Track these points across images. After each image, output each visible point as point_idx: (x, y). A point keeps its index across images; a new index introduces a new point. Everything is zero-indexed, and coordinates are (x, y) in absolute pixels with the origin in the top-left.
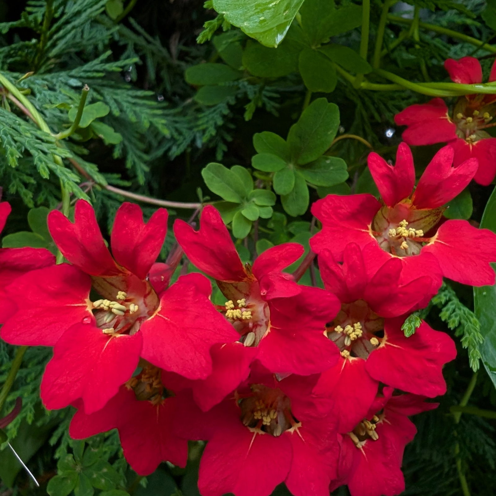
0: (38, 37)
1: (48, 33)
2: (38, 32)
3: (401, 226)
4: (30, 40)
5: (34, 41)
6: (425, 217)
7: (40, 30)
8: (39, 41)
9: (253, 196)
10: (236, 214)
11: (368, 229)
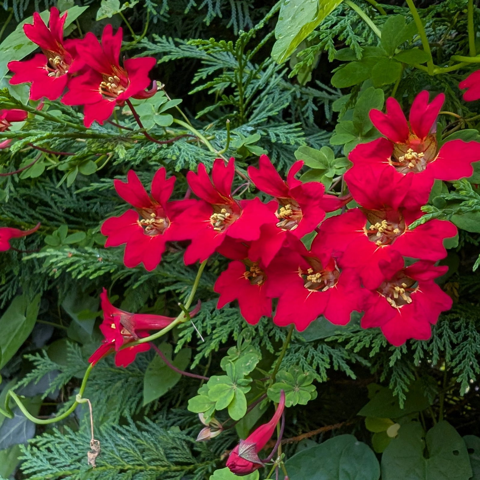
0: (238, 109)
1: (244, 106)
2: (237, 106)
3: (407, 153)
4: (232, 113)
5: (235, 112)
6: (430, 145)
7: (238, 104)
8: (239, 112)
9: (334, 163)
10: (323, 177)
11: (388, 161)
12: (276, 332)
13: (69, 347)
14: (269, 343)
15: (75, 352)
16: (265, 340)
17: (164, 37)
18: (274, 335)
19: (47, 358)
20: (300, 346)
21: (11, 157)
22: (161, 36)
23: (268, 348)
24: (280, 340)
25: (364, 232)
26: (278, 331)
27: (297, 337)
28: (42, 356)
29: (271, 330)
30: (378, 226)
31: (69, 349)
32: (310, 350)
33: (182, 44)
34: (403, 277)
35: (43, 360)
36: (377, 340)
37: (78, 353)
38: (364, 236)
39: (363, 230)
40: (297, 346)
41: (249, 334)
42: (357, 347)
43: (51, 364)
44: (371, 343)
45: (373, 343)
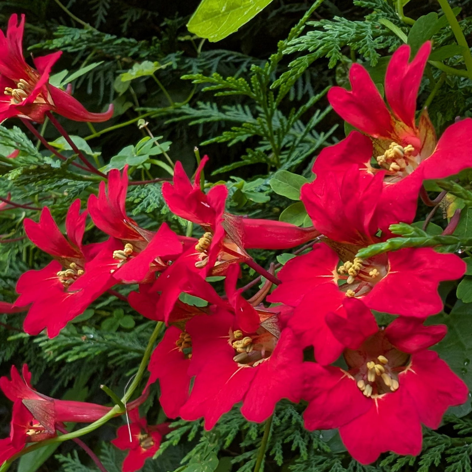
3: (389, 149)
11: (366, 167)
12: (295, 437)
13: (104, 448)
14: (279, 452)
15: (109, 454)
16: (277, 448)
17: (208, 103)
18: (291, 442)
19: (77, 460)
20: (325, 458)
21: (17, 225)
22: (205, 103)
23: (276, 459)
24: (298, 449)
25: (332, 278)
26: (298, 437)
27: (321, 445)
28: (73, 457)
29: (289, 435)
30: (347, 267)
31: (103, 451)
32: (336, 464)
33: (228, 111)
34: (392, 349)
35: (73, 462)
36: (427, 455)
37: (112, 456)
38: (333, 284)
39: (332, 274)
40: (321, 458)
41: (214, 435)
42: (395, 465)
43: (80, 468)
44: (418, 459)
45: (420, 460)
